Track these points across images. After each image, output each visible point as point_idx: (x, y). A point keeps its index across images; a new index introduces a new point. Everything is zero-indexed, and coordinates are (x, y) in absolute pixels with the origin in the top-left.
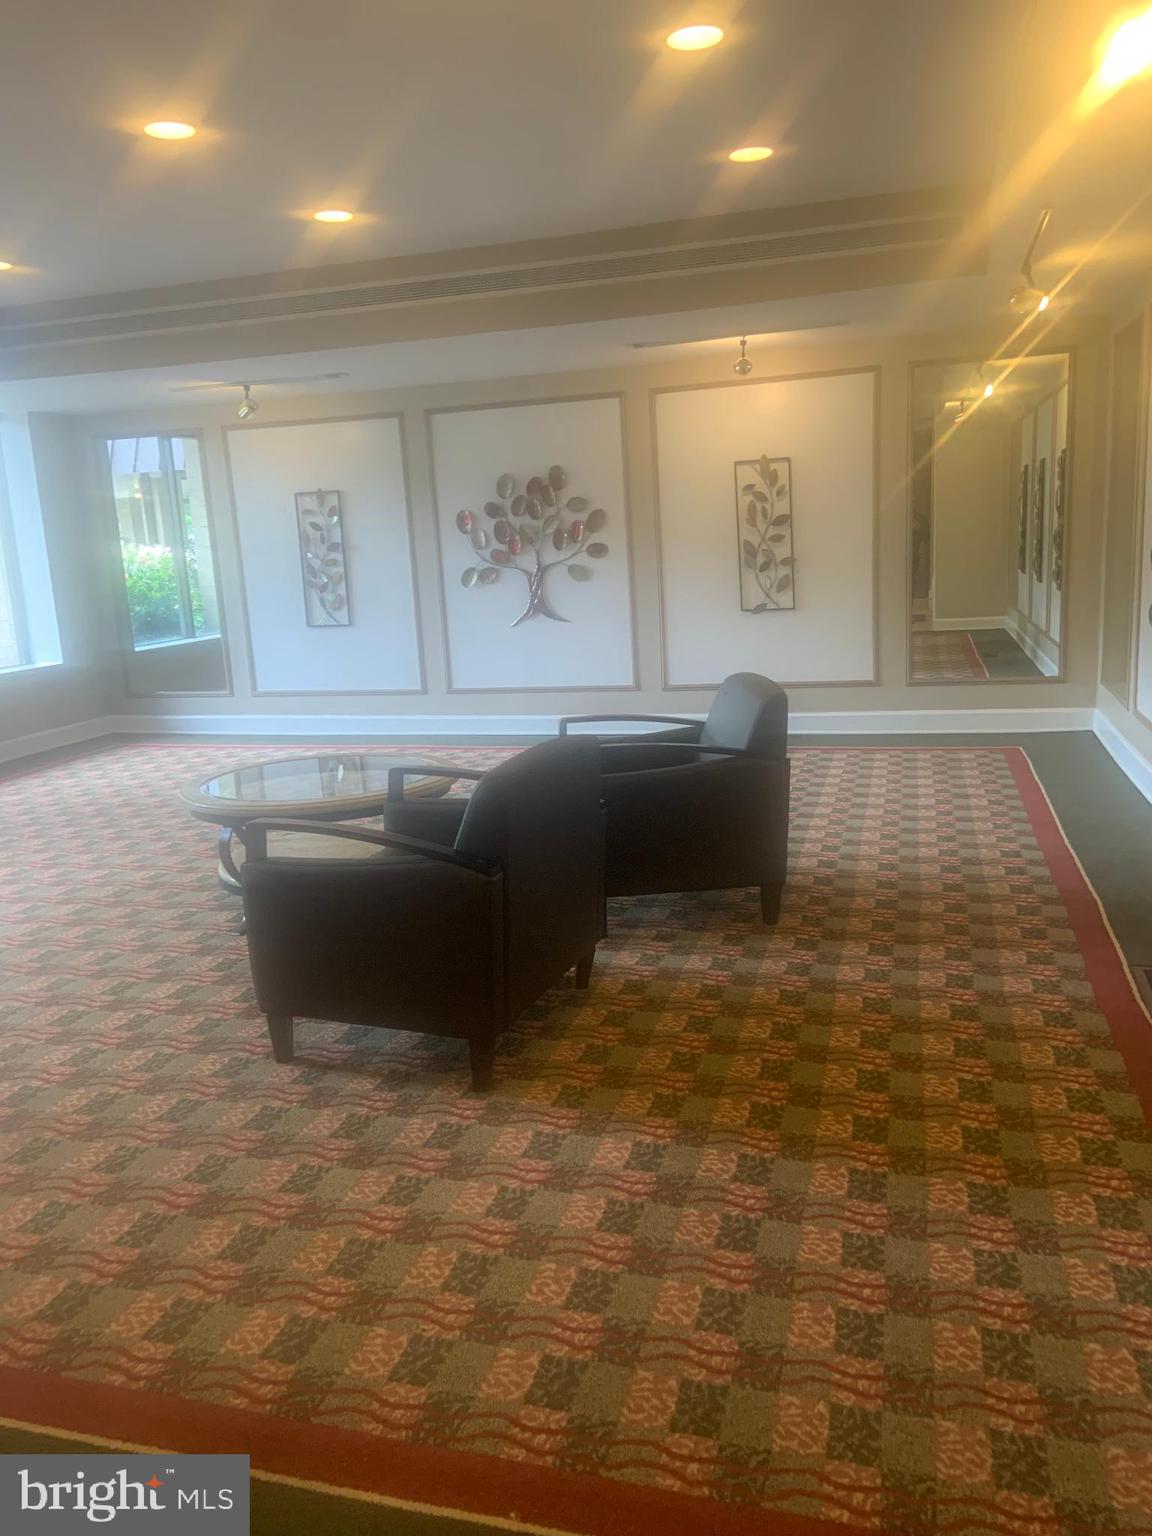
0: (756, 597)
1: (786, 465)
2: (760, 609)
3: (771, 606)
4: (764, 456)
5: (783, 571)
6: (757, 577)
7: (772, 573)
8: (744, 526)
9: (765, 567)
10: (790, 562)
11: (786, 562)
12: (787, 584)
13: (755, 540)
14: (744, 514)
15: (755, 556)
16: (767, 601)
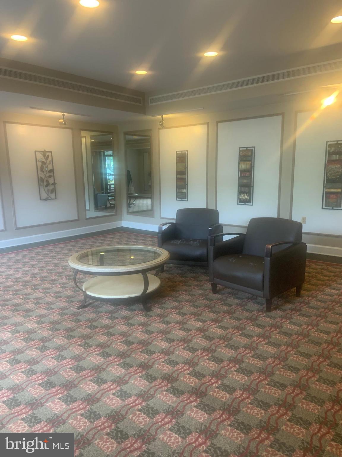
0: (44, 196)
1: (50, 153)
2: (46, 199)
3: (49, 198)
4: (45, 150)
5: (52, 187)
6: (44, 189)
7: (49, 188)
8: (39, 172)
9: (47, 186)
10: (54, 184)
11: (52, 184)
12: (54, 191)
13: (43, 177)
14: (39, 168)
15: (43, 182)
16: (48, 197)
